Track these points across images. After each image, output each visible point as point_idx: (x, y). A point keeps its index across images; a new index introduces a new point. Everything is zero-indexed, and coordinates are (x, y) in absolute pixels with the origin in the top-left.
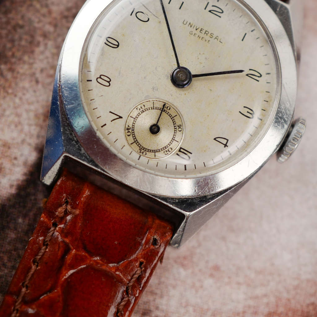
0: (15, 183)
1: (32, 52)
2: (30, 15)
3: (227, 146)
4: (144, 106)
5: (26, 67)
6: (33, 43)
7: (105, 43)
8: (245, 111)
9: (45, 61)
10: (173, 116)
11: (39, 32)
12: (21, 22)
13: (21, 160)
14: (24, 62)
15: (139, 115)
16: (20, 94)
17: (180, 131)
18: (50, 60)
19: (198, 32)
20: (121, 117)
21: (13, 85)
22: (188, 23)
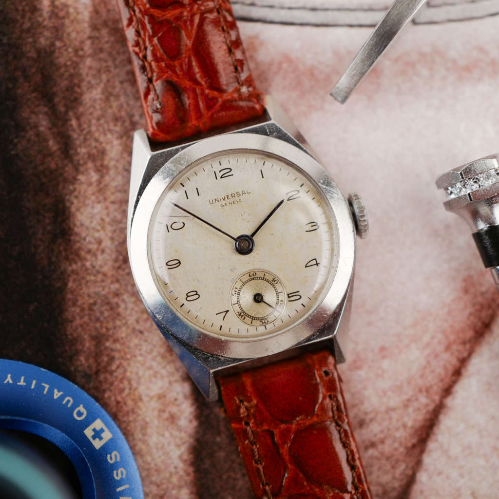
0: (191, 417)
1: (119, 314)
2: (93, 290)
3: (319, 264)
4: (236, 288)
5: (124, 329)
6: (113, 308)
7: (169, 269)
8: (309, 228)
9: (134, 313)
10: (263, 277)
11: (110, 296)
12: (91, 301)
13: (181, 397)
14: (120, 327)
15: (238, 298)
16: (137, 352)
17: (277, 283)
18: (136, 309)
19: (227, 201)
20: (227, 311)
21: (127, 350)
22: (214, 201)
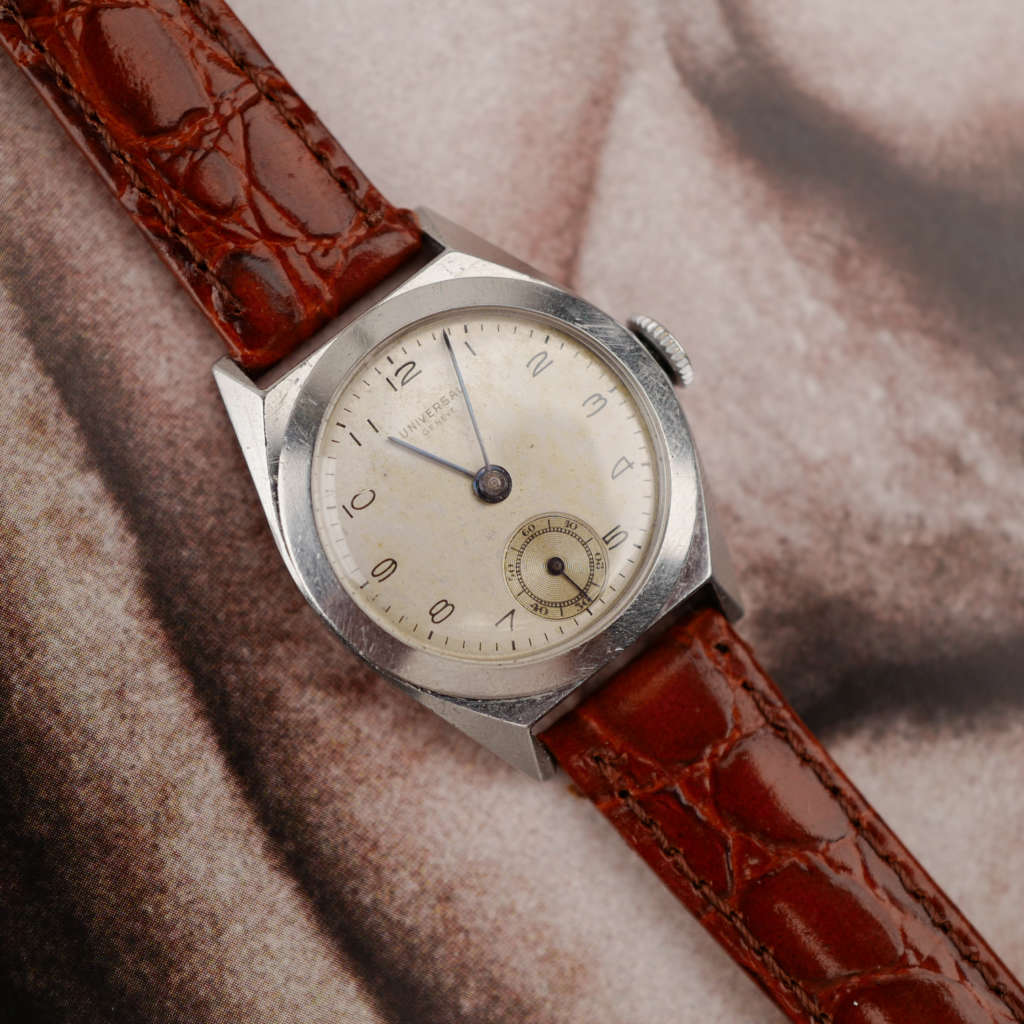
3: (633, 462)
4: (510, 565)
7: (380, 581)
8: (590, 408)
10: (547, 527)
15: (521, 580)
17: (576, 527)
19: (430, 421)
20: (512, 612)
22: (408, 429)
